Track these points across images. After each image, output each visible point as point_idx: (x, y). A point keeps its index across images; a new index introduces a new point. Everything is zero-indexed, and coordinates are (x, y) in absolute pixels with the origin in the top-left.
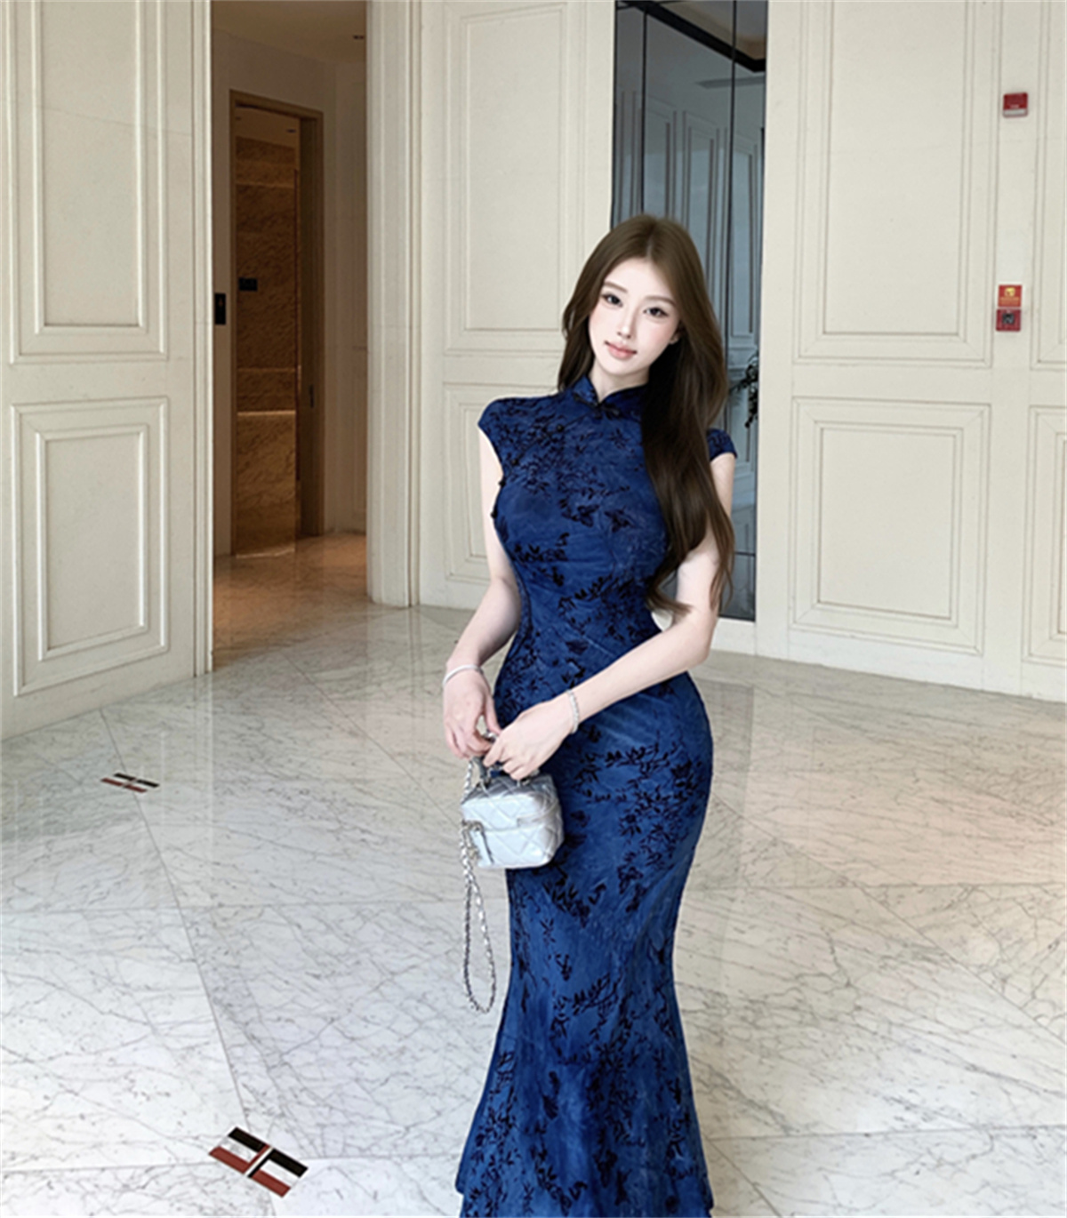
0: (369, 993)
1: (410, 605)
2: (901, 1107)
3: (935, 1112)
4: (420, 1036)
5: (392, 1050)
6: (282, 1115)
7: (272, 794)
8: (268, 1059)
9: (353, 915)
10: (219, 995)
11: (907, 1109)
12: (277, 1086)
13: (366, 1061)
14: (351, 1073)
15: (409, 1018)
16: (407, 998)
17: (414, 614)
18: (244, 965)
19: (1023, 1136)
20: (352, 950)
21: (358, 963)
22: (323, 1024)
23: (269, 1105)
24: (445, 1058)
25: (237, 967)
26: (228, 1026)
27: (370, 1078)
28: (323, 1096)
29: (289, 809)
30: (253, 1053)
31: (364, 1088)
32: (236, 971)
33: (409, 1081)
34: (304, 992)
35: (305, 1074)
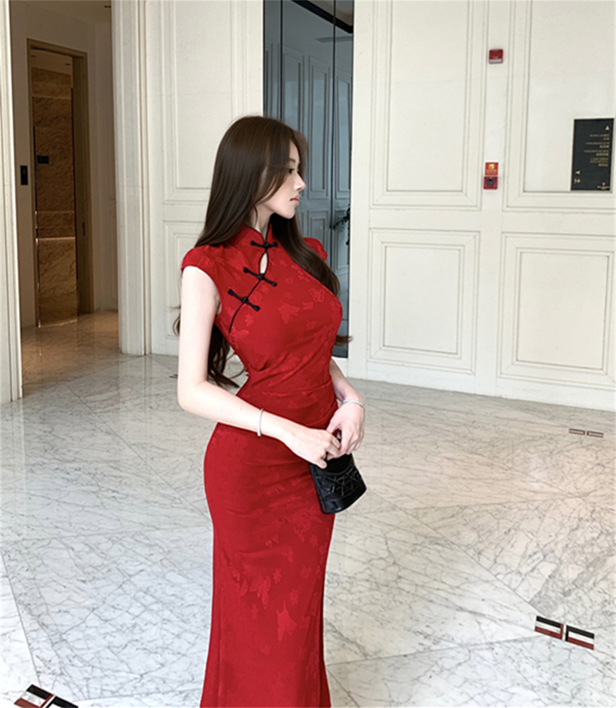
0: (117, 589)
1: (145, 354)
2: (422, 637)
4: (147, 616)
5: (129, 625)
6: (62, 674)
7: (58, 471)
8: (52, 638)
9: (106, 541)
10: (22, 598)
12: (58, 655)
13: (114, 634)
14: (105, 643)
15: (139, 604)
16: (137, 592)
17: (148, 359)
18: (38, 577)
19: (487, 649)
20: (105, 563)
21: (109, 571)
22: (88, 612)
23: (53, 668)
24: (161, 629)
25: (34, 579)
26: (27, 618)
27: (117, 645)
28: (88, 659)
29: (68, 480)
30: (43, 635)
31: (113, 652)
32: (33, 581)
33: (139, 645)
34: (76, 592)
35: (76, 646)
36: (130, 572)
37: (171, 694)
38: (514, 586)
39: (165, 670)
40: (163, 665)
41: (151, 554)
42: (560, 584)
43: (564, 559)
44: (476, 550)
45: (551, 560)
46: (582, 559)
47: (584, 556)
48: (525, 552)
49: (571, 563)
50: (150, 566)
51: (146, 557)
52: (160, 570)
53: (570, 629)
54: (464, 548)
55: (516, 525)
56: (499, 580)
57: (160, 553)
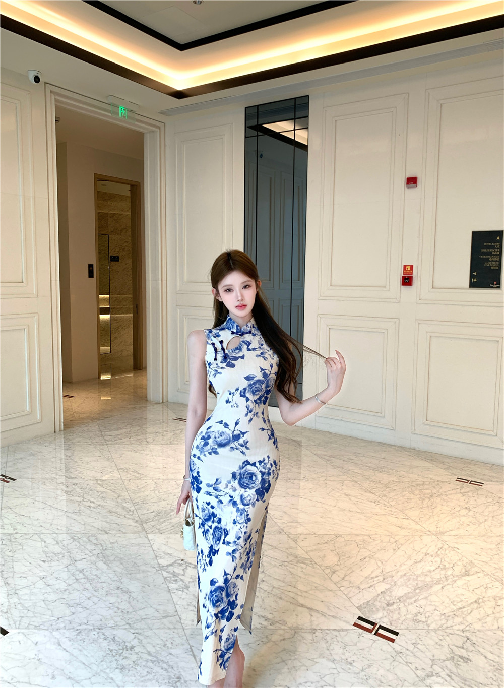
0: (63, 568)
2: (264, 619)
3: (277, 622)
4: (76, 585)
5: (62, 590)
6: (7, 612)
8: (9, 592)
9: (70, 538)
11: (266, 620)
13: (50, 594)
14: (43, 598)
15: (74, 578)
16: (76, 570)
18: (15, 556)
19: (310, 632)
20: (63, 552)
21: (63, 557)
22: (39, 579)
24: (81, 593)
28: (26, 606)
30: (4, 589)
31: (45, 604)
32: (11, 558)
33: (64, 601)
34: (36, 567)
35: (22, 598)
36: (77, 559)
37: (72, 630)
38: (350, 595)
39: (74, 616)
40: (73, 614)
41: (95, 550)
42: (388, 598)
43: (399, 583)
44: (332, 570)
45: (388, 582)
46: (414, 584)
47: (416, 582)
48: (370, 575)
49: (403, 585)
50: (90, 557)
51: (91, 551)
52: (95, 559)
53: (381, 627)
54: (323, 568)
55: (373, 554)
56: (341, 590)
57: (101, 550)
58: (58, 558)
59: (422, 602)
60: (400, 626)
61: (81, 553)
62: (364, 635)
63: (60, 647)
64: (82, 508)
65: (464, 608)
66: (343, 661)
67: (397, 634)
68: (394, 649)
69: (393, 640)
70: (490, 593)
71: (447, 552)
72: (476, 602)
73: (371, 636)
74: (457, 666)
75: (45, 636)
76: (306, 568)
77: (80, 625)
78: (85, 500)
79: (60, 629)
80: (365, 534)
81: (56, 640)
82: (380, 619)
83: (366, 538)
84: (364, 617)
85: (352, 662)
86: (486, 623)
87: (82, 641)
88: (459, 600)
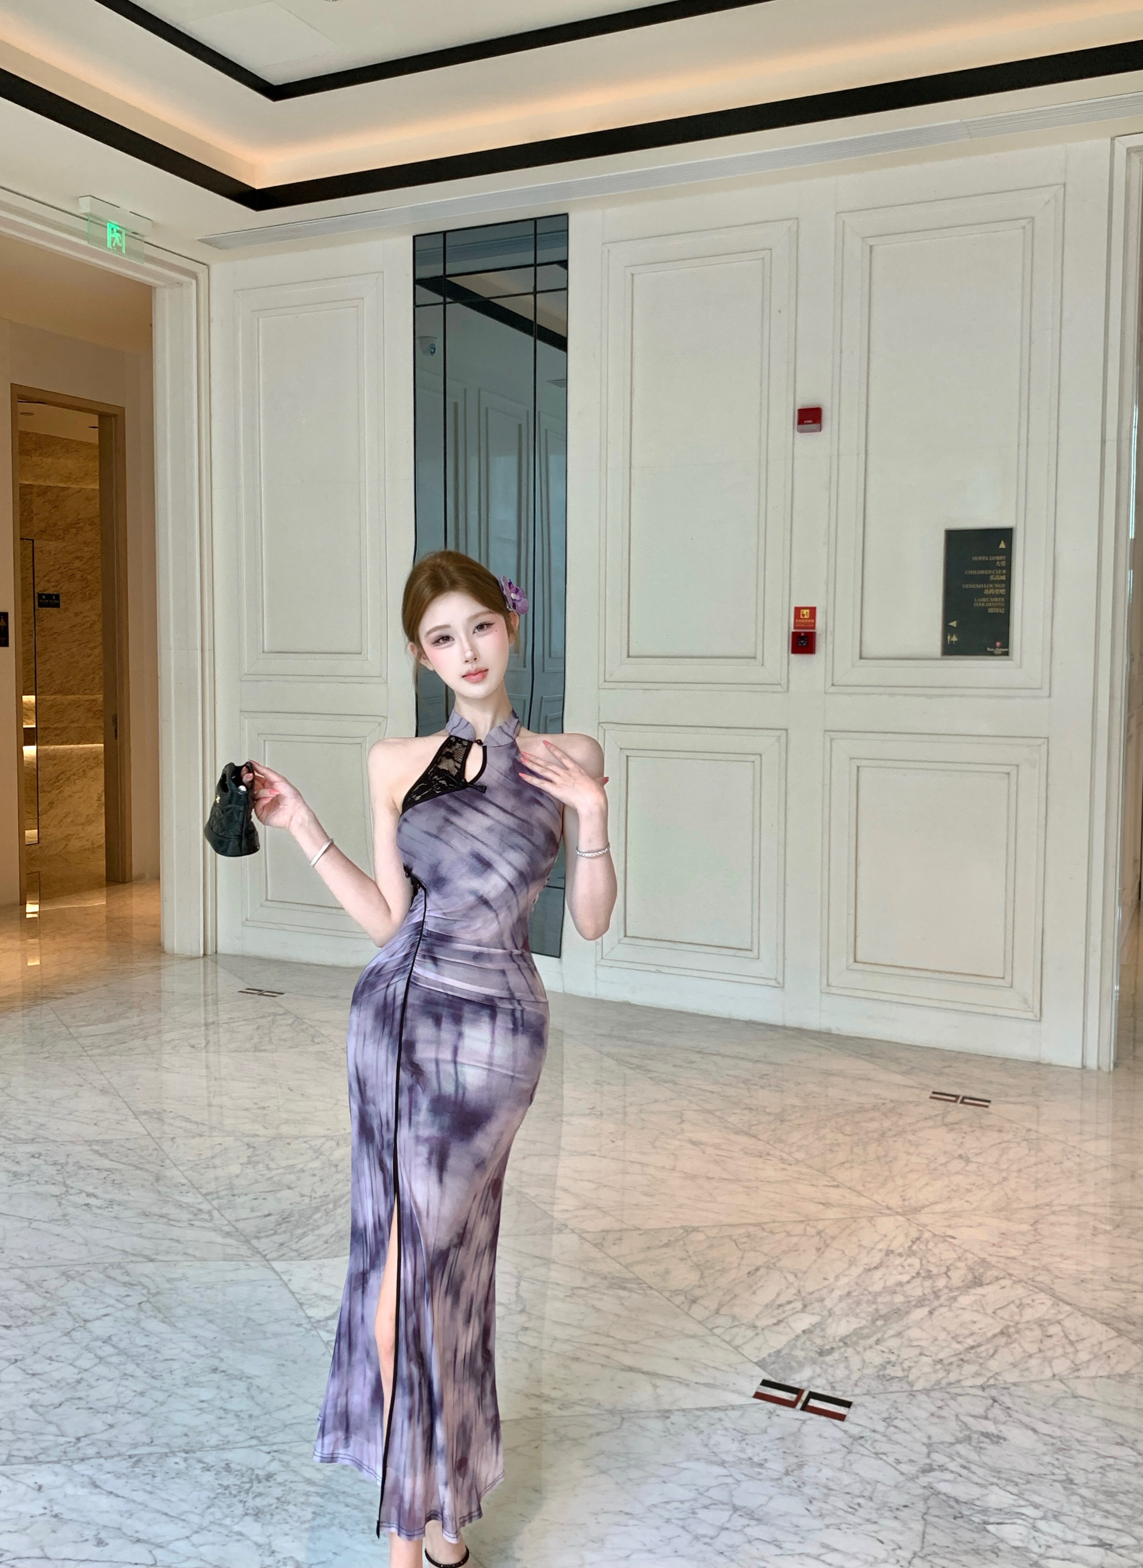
0: (60, 1337)
4: (101, 1370)
5: (70, 1381)
9: (57, 1276)
13: (43, 1391)
14: (28, 1401)
15: (92, 1356)
16: (94, 1340)
19: (657, 1417)
20: (49, 1304)
21: (53, 1314)
22: (7, 1364)
24: (119, 1385)
27: (44, 1402)
31: (37, 1412)
33: (82, 1404)
36: (87, 1317)
37: (119, 1459)
38: (738, 1341)
39: (114, 1432)
40: (111, 1426)
41: (128, 1296)
42: (819, 1341)
43: (837, 1310)
44: (688, 1297)
45: (814, 1311)
46: (870, 1310)
47: (874, 1306)
48: (774, 1300)
49: (847, 1315)
50: (121, 1310)
51: (119, 1298)
52: (134, 1315)
53: (813, 1395)
54: (667, 1294)
55: (772, 1261)
56: (714, 1334)
57: (143, 1294)
58: (41, 1317)
59: (893, 1343)
60: (852, 1391)
61: (95, 1303)
62: (778, 1412)
63: (98, 1490)
64: (70, 1210)
65: (979, 1345)
66: (744, 1462)
67: (848, 1404)
68: (845, 1432)
69: (842, 1418)
70: (1029, 1314)
71: (931, 1245)
72: (1002, 1333)
73: (796, 1414)
74: (979, 1450)
75: (56, 1474)
76: (629, 1297)
77: (135, 1446)
78: (72, 1191)
79: (89, 1459)
80: (750, 1222)
81: (85, 1479)
82: (810, 1380)
83: (752, 1229)
84: (773, 1380)
85: (763, 1462)
86: (1027, 1369)
87: (150, 1476)
88: (967, 1332)
